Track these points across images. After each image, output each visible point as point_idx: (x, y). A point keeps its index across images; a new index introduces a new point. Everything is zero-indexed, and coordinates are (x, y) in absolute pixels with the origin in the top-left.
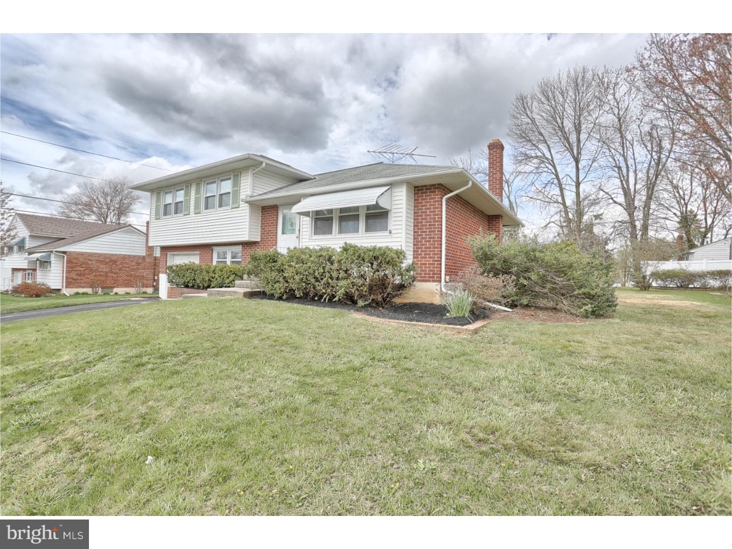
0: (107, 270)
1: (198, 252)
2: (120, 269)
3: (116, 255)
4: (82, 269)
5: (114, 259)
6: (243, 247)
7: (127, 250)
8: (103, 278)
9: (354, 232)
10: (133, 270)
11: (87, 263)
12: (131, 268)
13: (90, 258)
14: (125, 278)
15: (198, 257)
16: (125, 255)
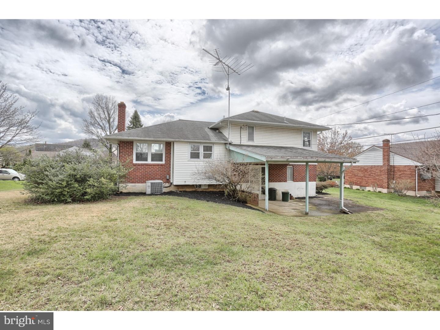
0: (362, 175)
2: (370, 175)
3: (367, 166)
4: (351, 175)
5: (366, 168)
7: (373, 163)
8: (360, 180)
10: (378, 175)
11: (353, 172)
12: (376, 174)
13: (354, 168)
14: (373, 180)
16: (372, 166)
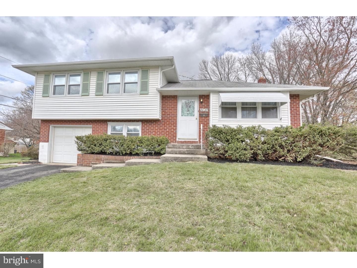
1: (91, 126)
6: (142, 123)
9: (254, 118)
15: (91, 130)
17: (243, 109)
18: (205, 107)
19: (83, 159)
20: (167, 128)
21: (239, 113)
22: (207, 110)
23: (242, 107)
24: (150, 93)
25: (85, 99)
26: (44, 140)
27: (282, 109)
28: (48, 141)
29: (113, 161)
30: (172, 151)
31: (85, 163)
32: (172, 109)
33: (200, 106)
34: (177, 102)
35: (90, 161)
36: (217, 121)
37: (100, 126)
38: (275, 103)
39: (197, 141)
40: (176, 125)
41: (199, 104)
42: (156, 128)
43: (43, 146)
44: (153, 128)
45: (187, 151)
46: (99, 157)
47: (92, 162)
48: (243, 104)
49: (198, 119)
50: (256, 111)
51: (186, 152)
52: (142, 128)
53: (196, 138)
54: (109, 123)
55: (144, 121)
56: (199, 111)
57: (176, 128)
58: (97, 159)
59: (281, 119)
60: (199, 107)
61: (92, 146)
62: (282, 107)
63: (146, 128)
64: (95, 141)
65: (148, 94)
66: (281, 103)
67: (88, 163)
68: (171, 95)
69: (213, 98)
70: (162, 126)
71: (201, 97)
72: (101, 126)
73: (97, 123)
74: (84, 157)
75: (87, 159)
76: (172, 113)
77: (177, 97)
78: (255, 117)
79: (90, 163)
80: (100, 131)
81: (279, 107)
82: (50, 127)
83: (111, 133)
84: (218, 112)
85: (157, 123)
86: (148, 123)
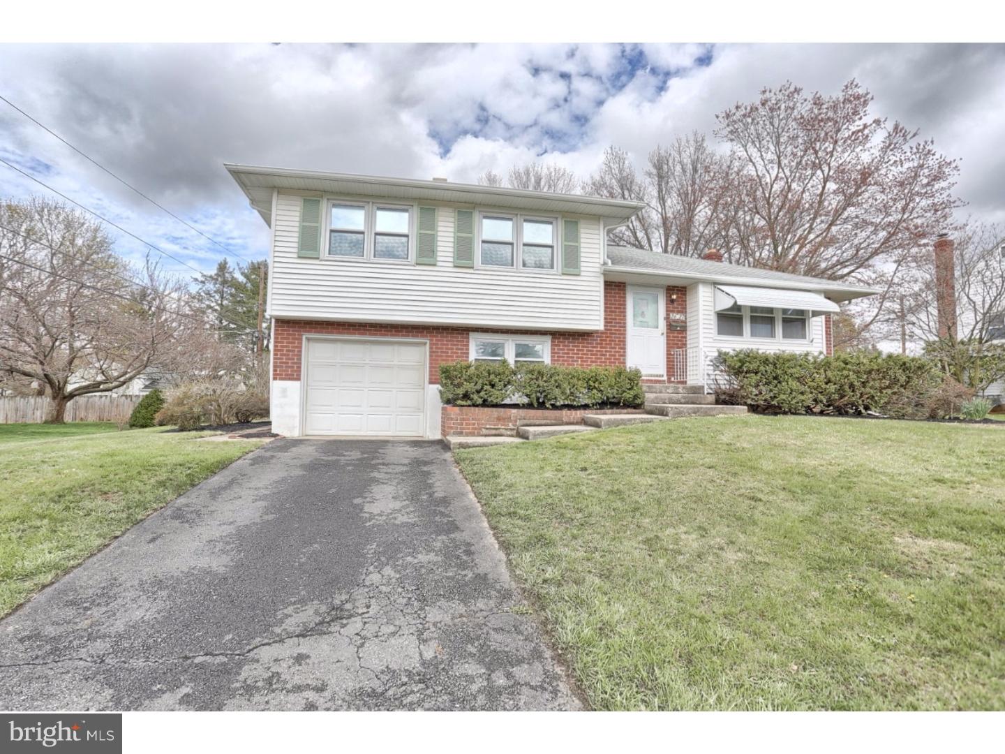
1: (426, 340)
6: (553, 338)
9: (770, 336)
15: (425, 350)
17: (754, 320)
18: (678, 312)
19: (464, 419)
20: (606, 351)
21: (747, 327)
22: (683, 318)
23: (751, 316)
24: (582, 274)
25: (425, 272)
26: (286, 375)
27: (814, 323)
28: (298, 379)
29: (538, 422)
30: (656, 398)
31: (469, 429)
32: (615, 312)
33: (667, 307)
34: (625, 297)
35: (482, 424)
36: (711, 340)
37: (450, 341)
38: (802, 312)
39: (664, 381)
40: (625, 345)
41: (667, 304)
42: (583, 350)
43: (284, 391)
44: (578, 350)
45: (684, 398)
46: (505, 412)
47: (486, 424)
48: (754, 309)
49: (665, 335)
50: (772, 324)
51: (683, 401)
52: (553, 349)
53: (661, 373)
54: (472, 336)
55: (558, 335)
56: (667, 318)
57: (625, 352)
58: (499, 419)
59: (812, 341)
60: (667, 311)
61: (485, 387)
62: (814, 319)
63: (562, 350)
64: (492, 377)
65: (579, 275)
66: (813, 312)
67: (475, 429)
68: (613, 280)
69: (704, 293)
70: (597, 347)
71: (670, 290)
72: (453, 341)
73: (442, 333)
74: (467, 415)
75: (473, 419)
76: (615, 319)
77: (625, 286)
78: (772, 335)
79: (480, 429)
80: (452, 353)
81: (809, 318)
82: (304, 337)
83: (476, 360)
84: (712, 322)
85: (586, 340)
86: (567, 339)
